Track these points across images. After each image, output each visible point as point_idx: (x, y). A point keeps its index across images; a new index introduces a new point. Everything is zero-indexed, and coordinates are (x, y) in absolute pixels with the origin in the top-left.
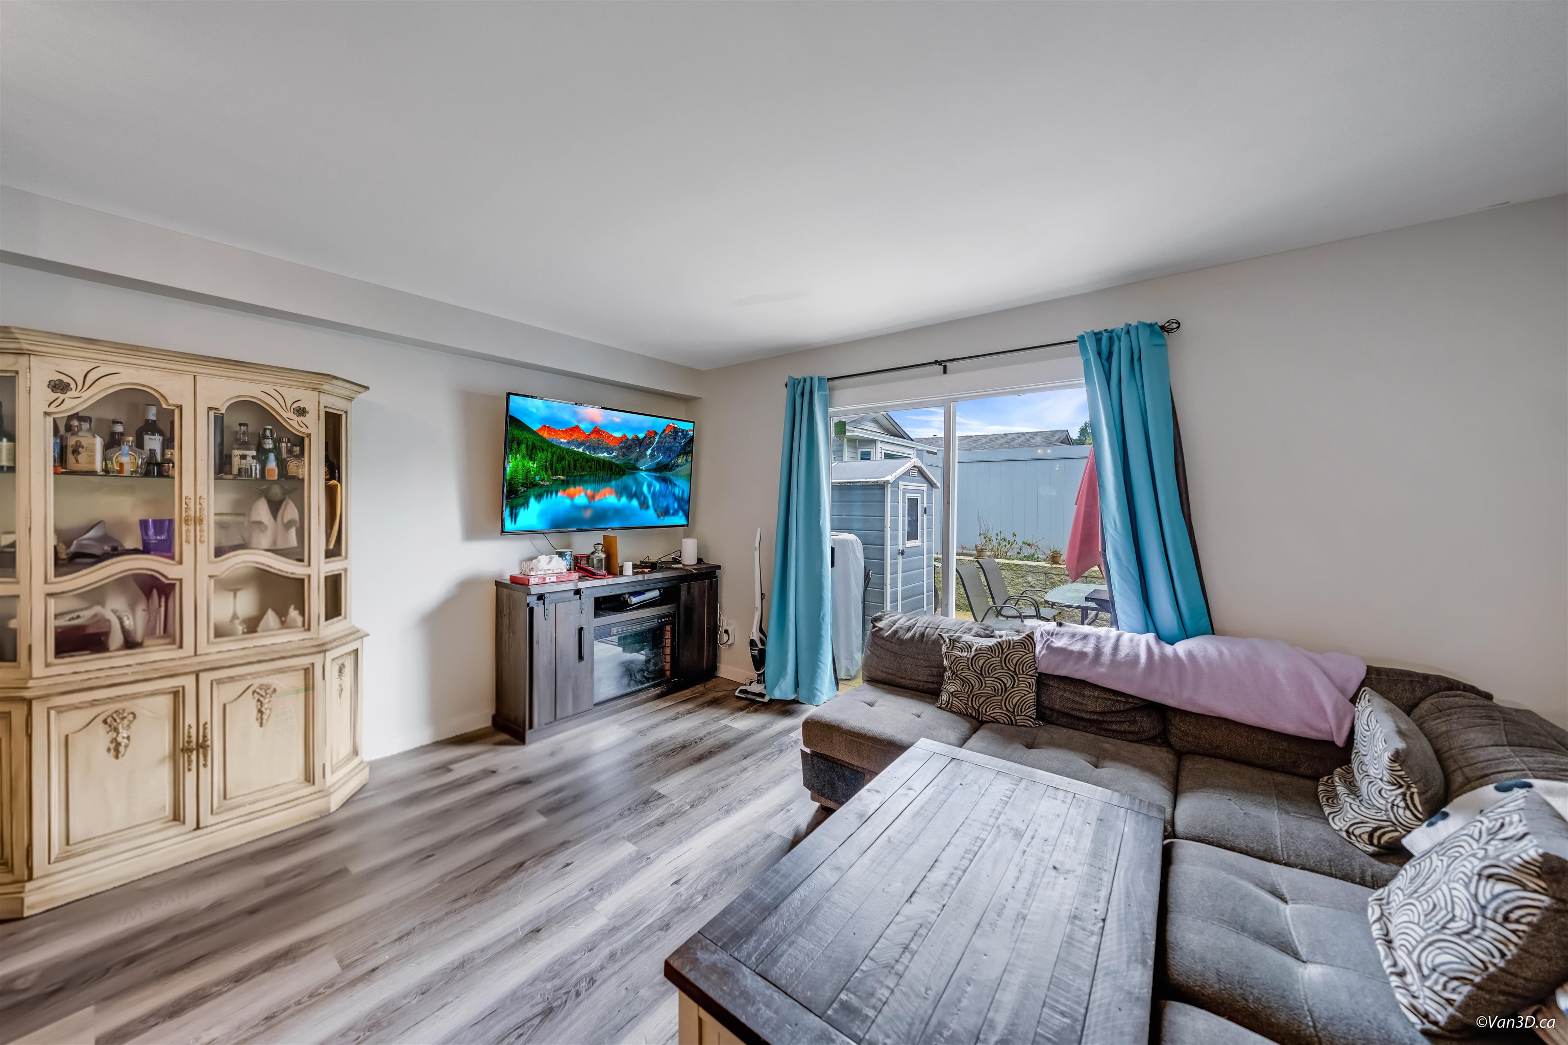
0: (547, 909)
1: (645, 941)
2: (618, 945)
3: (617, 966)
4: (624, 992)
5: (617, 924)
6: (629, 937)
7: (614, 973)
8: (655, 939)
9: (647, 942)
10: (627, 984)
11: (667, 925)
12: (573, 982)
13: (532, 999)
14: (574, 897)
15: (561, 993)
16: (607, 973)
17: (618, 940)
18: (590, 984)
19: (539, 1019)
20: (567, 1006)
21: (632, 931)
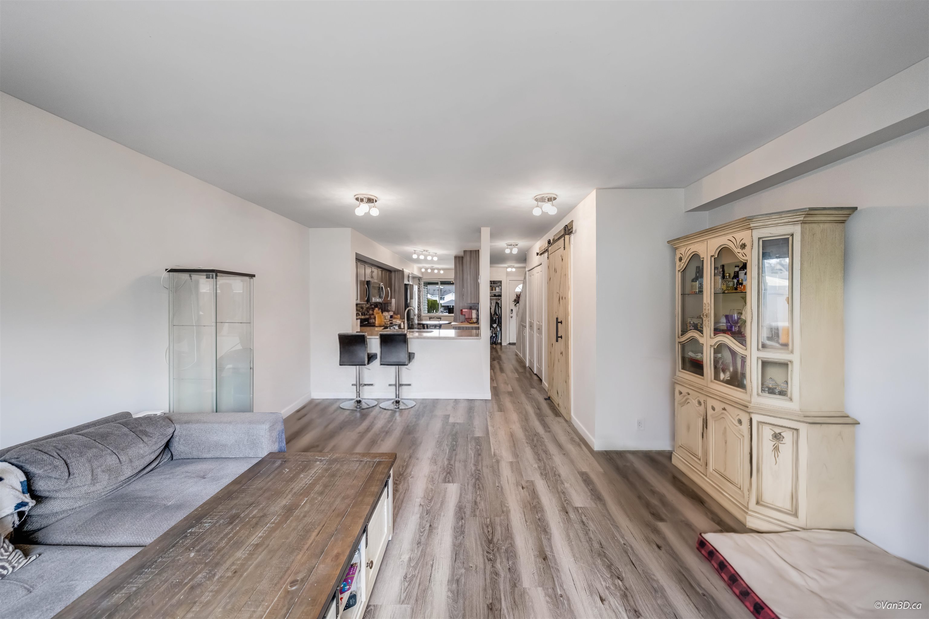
0: (560, 570)
1: (491, 591)
2: (501, 580)
3: (488, 572)
4: (471, 565)
5: (516, 589)
6: (502, 588)
7: (485, 569)
8: (488, 596)
9: (490, 592)
10: (474, 569)
11: (491, 609)
12: (497, 555)
13: (503, 541)
14: (561, 586)
15: (496, 550)
16: (489, 567)
17: (505, 583)
18: (490, 560)
19: (490, 538)
20: (486, 547)
21: (505, 592)
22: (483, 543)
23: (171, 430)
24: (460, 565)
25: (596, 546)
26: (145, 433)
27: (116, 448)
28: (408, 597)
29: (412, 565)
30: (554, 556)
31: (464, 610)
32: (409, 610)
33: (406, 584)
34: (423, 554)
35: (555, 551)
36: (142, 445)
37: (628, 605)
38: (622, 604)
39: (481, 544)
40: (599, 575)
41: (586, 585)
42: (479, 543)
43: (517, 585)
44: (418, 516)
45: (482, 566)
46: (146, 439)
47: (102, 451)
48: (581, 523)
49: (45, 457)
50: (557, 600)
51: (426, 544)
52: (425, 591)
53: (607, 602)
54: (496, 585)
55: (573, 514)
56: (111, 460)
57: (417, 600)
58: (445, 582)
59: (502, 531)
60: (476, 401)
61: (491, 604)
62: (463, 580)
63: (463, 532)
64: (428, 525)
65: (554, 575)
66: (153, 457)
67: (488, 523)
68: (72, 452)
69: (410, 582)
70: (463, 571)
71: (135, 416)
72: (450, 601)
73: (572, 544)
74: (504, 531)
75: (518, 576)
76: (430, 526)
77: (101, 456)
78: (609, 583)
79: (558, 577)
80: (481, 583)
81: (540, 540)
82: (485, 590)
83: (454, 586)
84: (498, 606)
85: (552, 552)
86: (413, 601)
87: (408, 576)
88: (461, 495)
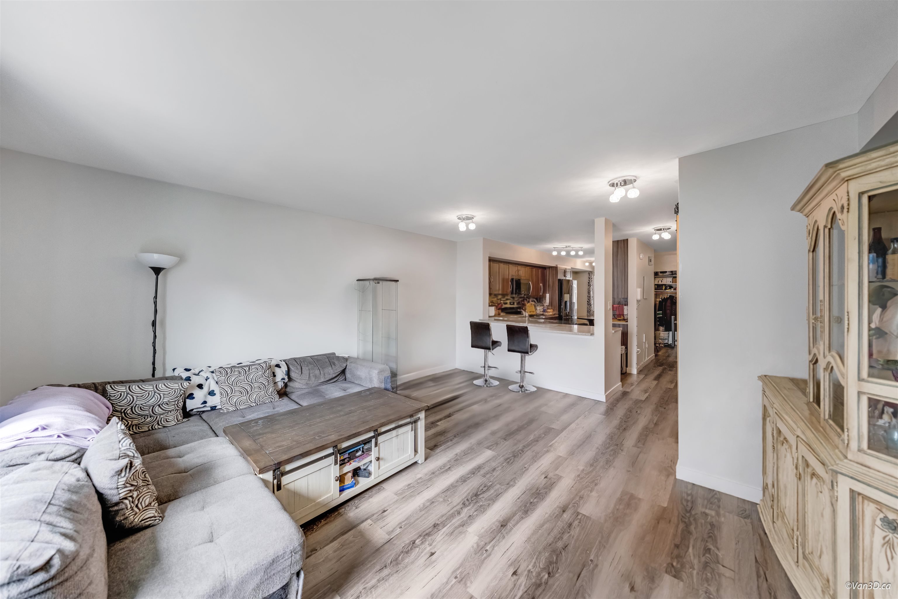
1: (445, 519)
2: (458, 518)
3: (455, 509)
4: (449, 500)
5: (462, 527)
6: (453, 521)
8: (441, 520)
9: (444, 518)
10: (449, 502)
11: (435, 526)
12: (472, 505)
13: (485, 500)
14: (494, 546)
15: (475, 501)
16: (458, 507)
17: (458, 520)
18: (464, 504)
19: (479, 493)
20: (470, 497)
21: (453, 524)
22: (471, 494)
23: (345, 365)
24: (443, 496)
25: (560, 544)
26: (334, 364)
27: (321, 367)
28: (401, 494)
29: (418, 481)
30: (512, 529)
31: (421, 517)
32: (396, 499)
33: (407, 488)
34: (430, 480)
35: (516, 527)
36: (330, 368)
37: (533, 591)
38: (528, 587)
39: (469, 493)
40: (534, 561)
41: (514, 558)
42: (468, 492)
43: (464, 526)
44: (449, 459)
45: (455, 504)
46: (333, 366)
47: (315, 367)
48: (568, 524)
49: (296, 363)
50: (480, 550)
51: (436, 476)
52: (411, 496)
53: (517, 577)
54: (452, 518)
55: (569, 515)
56: (317, 372)
57: (403, 498)
58: (426, 499)
59: (492, 494)
60: (587, 399)
61: (438, 524)
62: (436, 504)
63: (465, 481)
64: (449, 467)
65: (497, 538)
66: (334, 376)
67: (488, 485)
68: (305, 364)
69: (409, 488)
70: (441, 500)
71: (337, 355)
72: (418, 508)
73: (538, 532)
74: (494, 495)
75: (471, 523)
76: (450, 468)
77: (314, 369)
78: (535, 570)
79: (498, 540)
80: (444, 512)
81: (514, 514)
82: (442, 516)
83: (429, 503)
84: (440, 528)
85: (514, 526)
86: (401, 497)
87: (411, 485)
88: (490, 460)
